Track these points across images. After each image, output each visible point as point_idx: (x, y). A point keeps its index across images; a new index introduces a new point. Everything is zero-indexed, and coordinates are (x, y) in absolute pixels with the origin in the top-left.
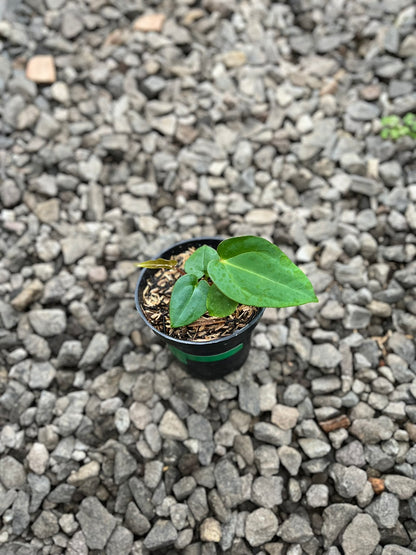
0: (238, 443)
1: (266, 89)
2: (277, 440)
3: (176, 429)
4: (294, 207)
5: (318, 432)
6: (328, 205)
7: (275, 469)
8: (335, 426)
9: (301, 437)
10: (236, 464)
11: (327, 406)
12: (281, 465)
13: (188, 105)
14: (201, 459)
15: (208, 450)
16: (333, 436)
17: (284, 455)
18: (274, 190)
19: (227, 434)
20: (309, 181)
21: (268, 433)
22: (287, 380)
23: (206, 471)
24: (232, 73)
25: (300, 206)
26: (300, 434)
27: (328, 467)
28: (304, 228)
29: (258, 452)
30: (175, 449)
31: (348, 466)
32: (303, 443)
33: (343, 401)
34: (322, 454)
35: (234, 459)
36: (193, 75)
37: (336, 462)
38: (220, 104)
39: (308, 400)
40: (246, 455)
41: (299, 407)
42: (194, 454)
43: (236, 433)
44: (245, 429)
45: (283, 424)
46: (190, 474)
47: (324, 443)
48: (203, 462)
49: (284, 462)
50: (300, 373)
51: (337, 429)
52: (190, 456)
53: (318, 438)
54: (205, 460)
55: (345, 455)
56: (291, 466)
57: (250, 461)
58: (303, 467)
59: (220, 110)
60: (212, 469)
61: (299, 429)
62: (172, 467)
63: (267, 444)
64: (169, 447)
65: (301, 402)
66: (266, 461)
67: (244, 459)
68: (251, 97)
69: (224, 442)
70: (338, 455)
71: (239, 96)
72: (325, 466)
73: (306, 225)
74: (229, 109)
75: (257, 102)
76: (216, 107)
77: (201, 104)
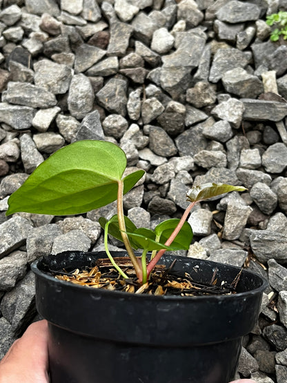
4: (169, 158)
6: (216, 145)
20: (184, 115)
38: (38, 31)
59: (38, 37)
68: (79, 15)
71: (63, 16)
73: (191, 180)
74: (51, 36)
75: (89, 22)
76: (32, 35)
77: (8, 34)
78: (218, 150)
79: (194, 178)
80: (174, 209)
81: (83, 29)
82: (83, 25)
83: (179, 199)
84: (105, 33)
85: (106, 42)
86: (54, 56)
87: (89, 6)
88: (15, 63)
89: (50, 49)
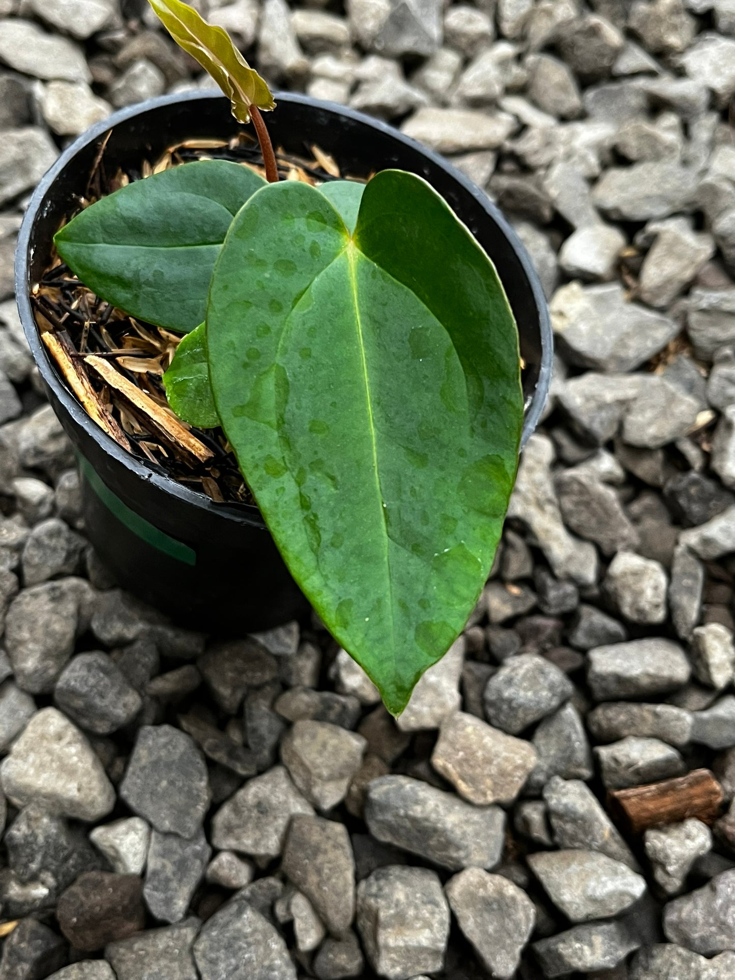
0: (302, 844)
2: (448, 844)
3: (68, 771)
4: (563, 119)
5: (604, 825)
6: (670, 120)
7: (435, 953)
8: (668, 804)
9: (539, 847)
10: (287, 932)
11: (640, 736)
12: (456, 936)
14: (152, 896)
15: (182, 866)
16: (656, 841)
17: (471, 898)
18: (503, 64)
19: (263, 808)
20: (617, 53)
21: (417, 811)
22: (500, 638)
23: (163, 940)
25: (582, 116)
26: (539, 832)
27: (631, 958)
28: (593, 181)
29: (371, 886)
30: (52, 848)
31: (710, 956)
32: (542, 865)
33: (699, 723)
34: (614, 908)
35: (280, 910)
37: (664, 940)
39: (570, 712)
40: (327, 894)
41: (539, 735)
42: (129, 877)
43: (299, 807)
44: (331, 796)
45: (471, 780)
46: (98, 954)
47: (623, 868)
48: (158, 911)
49: (470, 927)
50: (548, 624)
51: (676, 819)
52: (107, 879)
53: (603, 850)
54: (168, 902)
55: (699, 914)
56: (497, 941)
57: (340, 921)
58: (540, 947)
60: (188, 933)
61: (533, 813)
62: (30, 923)
63: (412, 861)
64: (30, 840)
65: (547, 718)
66: (401, 920)
67: (318, 910)
69: (247, 844)
70: (671, 916)
72: (622, 953)
73: (598, 171)
78: (670, 129)
79: (604, 170)
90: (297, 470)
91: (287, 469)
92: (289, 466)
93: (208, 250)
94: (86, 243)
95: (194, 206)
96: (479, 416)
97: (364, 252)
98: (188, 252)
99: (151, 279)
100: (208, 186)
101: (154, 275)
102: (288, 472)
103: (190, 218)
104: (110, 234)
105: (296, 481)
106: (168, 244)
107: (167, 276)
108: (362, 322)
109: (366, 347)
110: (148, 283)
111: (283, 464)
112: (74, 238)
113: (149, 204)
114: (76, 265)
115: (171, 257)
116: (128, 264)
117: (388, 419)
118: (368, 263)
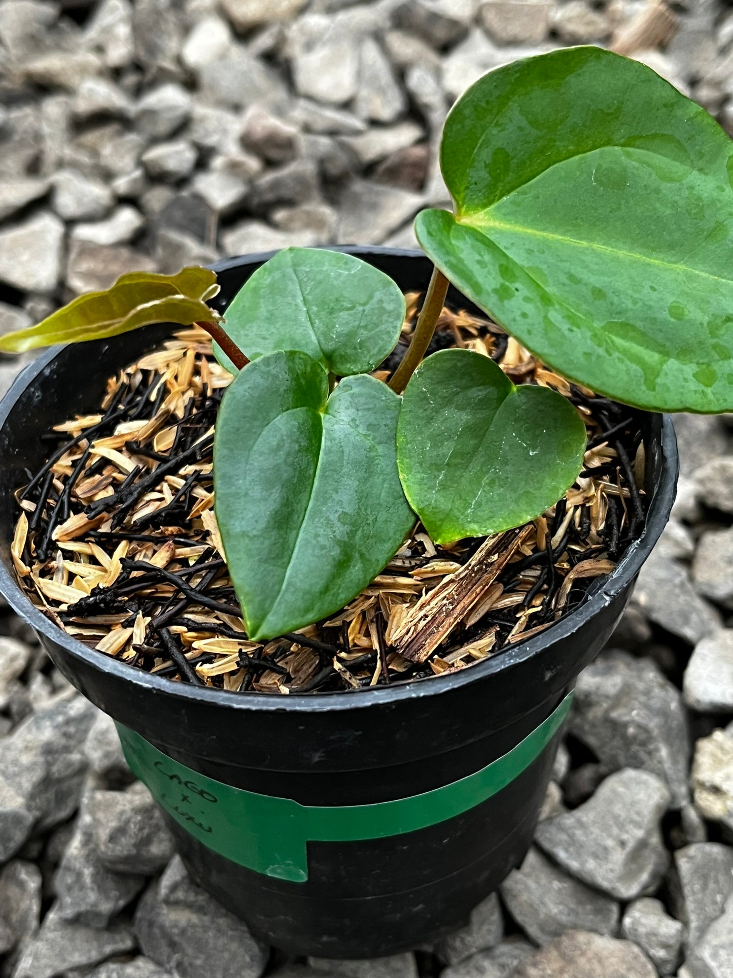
1: (401, 73)
13: (107, 176)
24: (264, 41)
36: (115, 74)
38: (232, 150)
59: (234, 168)
68: (347, 105)
71: (301, 111)
73: (690, 546)
74: (270, 164)
75: (375, 123)
76: (218, 162)
77: (154, 162)
79: (697, 540)
80: (644, 631)
81: (358, 143)
82: (357, 133)
83: (659, 602)
84: (419, 152)
85: (420, 175)
86: (280, 215)
87: (373, 82)
88: (174, 236)
89: (269, 197)
90: (713, 353)
91: (709, 365)
92: (706, 360)
93: (326, 454)
94: (279, 591)
95: (275, 443)
96: (692, 156)
97: (485, 206)
98: (323, 476)
99: (347, 528)
100: (254, 418)
101: (344, 524)
102: (713, 364)
103: (288, 454)
104: (279, 556)
105: (722, 359)
106: (307, 494)
107: (349, 509)
108: (564, 234)
109: (591, 240)
110: (352, 534)
111: (704, 366)
112: (267, 606)
113: (257, 492)
114: (303, 616)
115: (324, 498)
116: (323, 547)
117: (671, 246)
118: (498, 208)
